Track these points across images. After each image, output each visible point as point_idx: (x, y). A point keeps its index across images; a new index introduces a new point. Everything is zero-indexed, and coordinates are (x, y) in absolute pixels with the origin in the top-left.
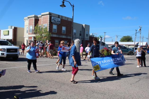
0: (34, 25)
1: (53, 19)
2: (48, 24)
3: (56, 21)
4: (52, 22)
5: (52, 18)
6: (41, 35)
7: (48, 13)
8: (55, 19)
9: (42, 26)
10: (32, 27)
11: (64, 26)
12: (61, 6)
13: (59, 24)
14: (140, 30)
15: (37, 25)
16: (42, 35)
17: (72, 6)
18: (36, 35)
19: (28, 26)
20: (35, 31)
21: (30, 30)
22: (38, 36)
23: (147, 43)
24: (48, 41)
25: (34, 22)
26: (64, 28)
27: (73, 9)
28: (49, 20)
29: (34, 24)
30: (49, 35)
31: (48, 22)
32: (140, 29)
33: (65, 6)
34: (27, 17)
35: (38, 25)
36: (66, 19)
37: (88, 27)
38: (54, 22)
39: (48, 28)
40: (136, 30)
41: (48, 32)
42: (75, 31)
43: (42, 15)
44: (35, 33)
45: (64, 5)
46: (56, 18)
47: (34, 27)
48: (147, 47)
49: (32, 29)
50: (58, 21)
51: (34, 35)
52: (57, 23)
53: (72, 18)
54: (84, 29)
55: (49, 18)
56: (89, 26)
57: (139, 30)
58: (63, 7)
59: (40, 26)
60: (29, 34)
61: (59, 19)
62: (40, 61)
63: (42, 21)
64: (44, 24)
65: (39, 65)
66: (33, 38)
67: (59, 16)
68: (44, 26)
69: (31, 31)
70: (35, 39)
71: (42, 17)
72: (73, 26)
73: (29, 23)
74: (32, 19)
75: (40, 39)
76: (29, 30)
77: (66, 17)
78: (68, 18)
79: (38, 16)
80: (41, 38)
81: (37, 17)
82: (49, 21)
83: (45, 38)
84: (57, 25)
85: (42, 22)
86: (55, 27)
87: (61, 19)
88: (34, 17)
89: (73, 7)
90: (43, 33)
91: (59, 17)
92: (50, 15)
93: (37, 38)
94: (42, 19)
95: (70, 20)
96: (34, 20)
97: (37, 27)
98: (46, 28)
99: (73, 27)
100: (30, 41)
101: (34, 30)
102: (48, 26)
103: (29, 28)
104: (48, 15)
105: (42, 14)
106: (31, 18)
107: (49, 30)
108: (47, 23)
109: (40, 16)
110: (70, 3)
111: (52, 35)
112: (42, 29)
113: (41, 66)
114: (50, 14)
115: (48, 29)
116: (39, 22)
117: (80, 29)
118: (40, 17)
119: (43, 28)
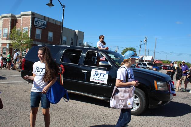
0: (9, 28)
1: (37, 22)
2: (30, 27)
3: (41, 24)
4: (35, 25)
5: (36, 19)
6: (20, 41)
7: (30, 13)
8: (40, 22)
9: (21, 30)
10: (7, 31)
11: (51, 31)
12: (47, 5)
13: (45, 28)
14: (146, 42)
15: (14, 28)
16: (22, 41)
17: (63, 6)
18: (12, 42)
19: (2, 28)
20: (11, 36)
21: (4, 34)
22: (16, 42)
23: (153, 58)
24: (28, 49)
25: (10, 23)
26: (50, 34)
27: (64, 10)
28: (30, 22)
29: (10, 25)
30: (29, 42)
31: (30, 24)
32: (146, 40)
33: (53, 5)
34: (1, 16)
35: (16, 27)
36: (54, 23)
37: (81, 34)
38: (38, 25)
39: (30, 32)
40: (141, 41)
41: (29, 38)
42: (64, 38)
43: (22, 15)
44: (10, 39)
45: (52, 3)
46: (40, 20)
47: (9, 30)
48: (153, 62)
49: (7, 33)
50: (43, 24)
51: (10, 42)
52: (41, 27)
53: (62, 21)
54: (77, 36)
55: (31, 19)
56: (83, 33)
57: (144, 41)
58: (50, 6)
59: (19, 29)
60: (3, 39)
61: (45, 21)
62: (17, 76)
63: (21, 22)
64: (24, 28)
65: (15, 82)
66: (8, 45)
67: (44, 18)
68: (24, 29)
69: (6, 35)
70: (11, 47)
71: (21, 18)
72: (62, 31)
73: (3, 25)
74: (8, 19)
75: (18, 47)
76: (2, 34)
77: (53, 20)
78: (56, 21)
79: (17, 16)
80: (19, 45)
81: (15, 17)
82: (32, 23)
83: (25, 45)
84: (41, 30)
85: (21, 25)
86: (38, 32)
87: (47, 22)
88: (10, 17)
89: (64, 8)
90: (22, 39)
91: (44, 20)
92: (33, 16)
93: (13, 45)
94: (22, 20)
95: (59, 24)
96: (10, 21)
97: (15, 30)
98: (27, 33)
99: (62, 34)
100: (4, 49)
101: (10, 34)
102: (30, 29)
103: (2, 32)
104: (30, 15)
105: (22, 13)
106: (6, 17)
107: (31, 36)
108: (28, 26)
109: (19, 15)
110: (59, 2)
111: (34, 43)
112: (21, 33)
113: (18, 82)
114: (33, 14)
115: (29, 35)
116: (17, 24)
117: (72, 36)
118: (19, 18)
119: (23, 32)
